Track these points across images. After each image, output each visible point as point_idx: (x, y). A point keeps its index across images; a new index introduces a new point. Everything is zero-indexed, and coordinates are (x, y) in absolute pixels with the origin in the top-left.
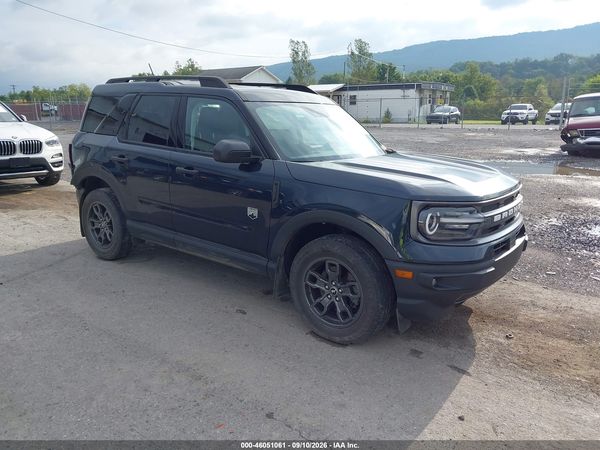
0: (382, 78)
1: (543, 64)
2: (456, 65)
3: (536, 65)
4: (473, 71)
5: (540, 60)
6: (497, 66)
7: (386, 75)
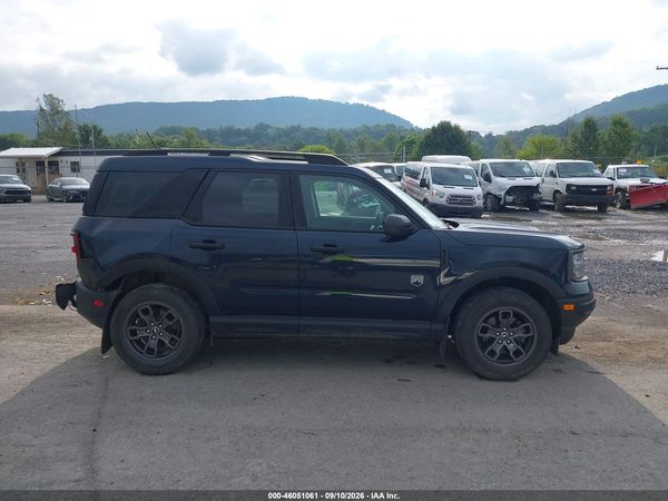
0: (85, 141)
1: (246, 133)
2: (161, 129)
3: (239, 133)
4: (190, 137)
5: (243, 128)
6: (203, 132)
7: (92, 139)
